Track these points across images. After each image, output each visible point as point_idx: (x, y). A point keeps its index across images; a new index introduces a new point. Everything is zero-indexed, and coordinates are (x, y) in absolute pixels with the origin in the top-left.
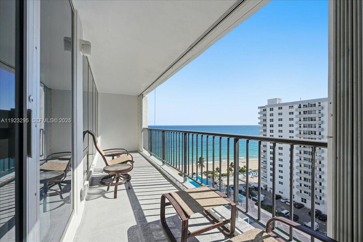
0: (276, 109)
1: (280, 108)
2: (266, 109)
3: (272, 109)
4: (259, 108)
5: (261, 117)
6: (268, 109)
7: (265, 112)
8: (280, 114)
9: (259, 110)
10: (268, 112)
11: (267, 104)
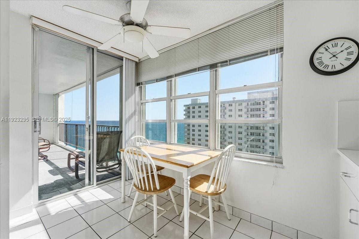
0: (197, 107)
1: (200, 107)
2: (189, 107)
3: (194, 108)
4: (185, 106)
5: (186, 114)
6: (191, 107)
7: (188, 110)
8: (200, 112)
9: (184, 108)
10: (191, 110)
11: (191, 103)
